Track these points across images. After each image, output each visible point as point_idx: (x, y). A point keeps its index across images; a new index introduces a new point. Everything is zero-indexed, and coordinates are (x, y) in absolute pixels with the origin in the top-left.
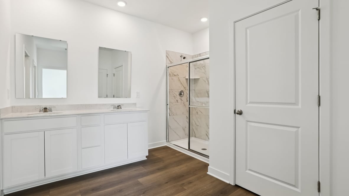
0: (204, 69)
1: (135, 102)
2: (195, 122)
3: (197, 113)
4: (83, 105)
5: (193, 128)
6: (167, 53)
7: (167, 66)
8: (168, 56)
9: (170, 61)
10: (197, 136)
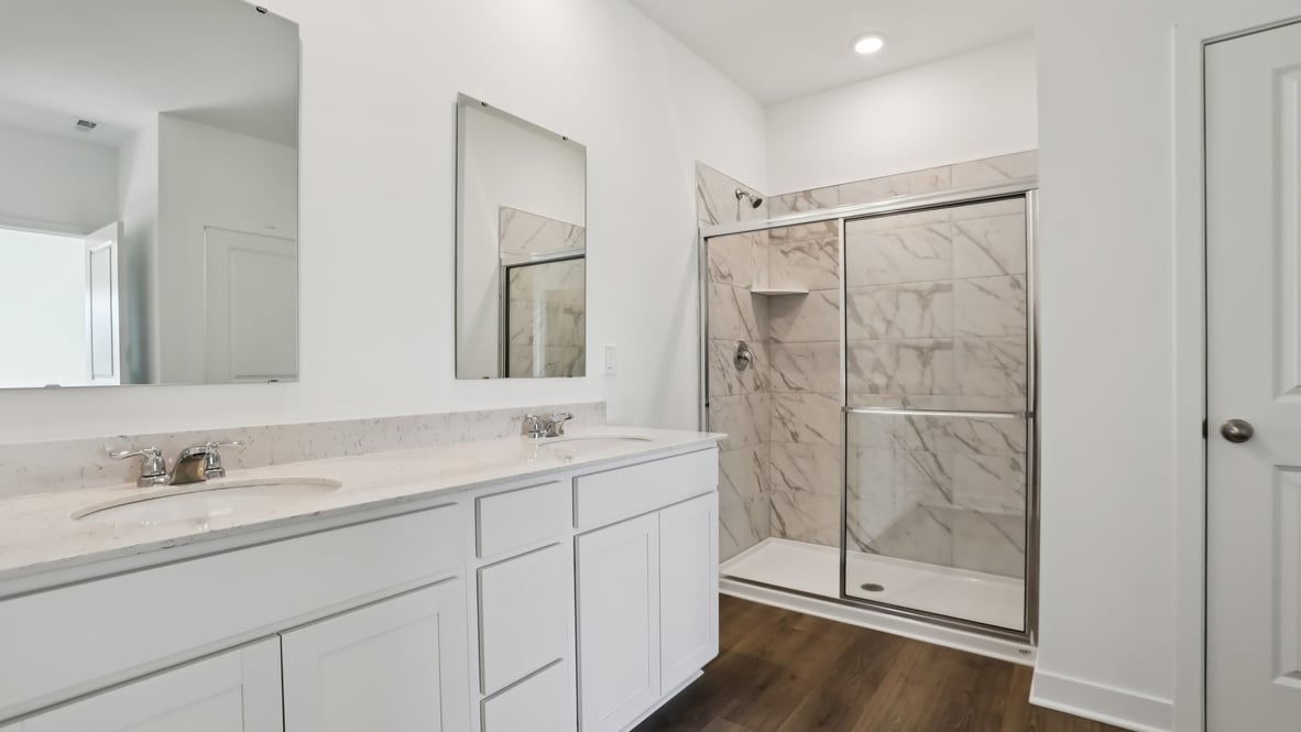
0: (831, 257)
1: (600, 400)
2: (783, 474)
3: (795, 436)
4: (387, 421)
5: (771, 501)
6: (698, 174)
7: (703, 235)
8: (703, 189)
9: (708, 210)
10: (789, 532)
